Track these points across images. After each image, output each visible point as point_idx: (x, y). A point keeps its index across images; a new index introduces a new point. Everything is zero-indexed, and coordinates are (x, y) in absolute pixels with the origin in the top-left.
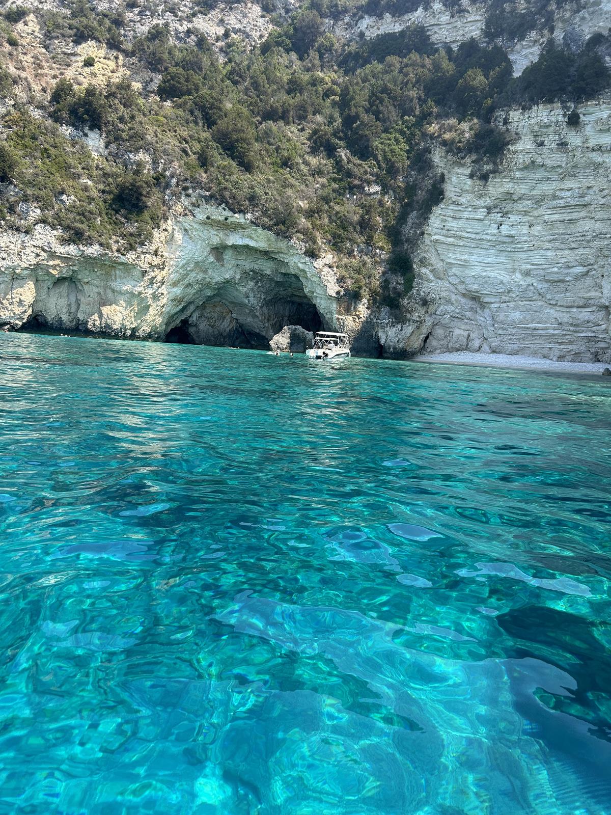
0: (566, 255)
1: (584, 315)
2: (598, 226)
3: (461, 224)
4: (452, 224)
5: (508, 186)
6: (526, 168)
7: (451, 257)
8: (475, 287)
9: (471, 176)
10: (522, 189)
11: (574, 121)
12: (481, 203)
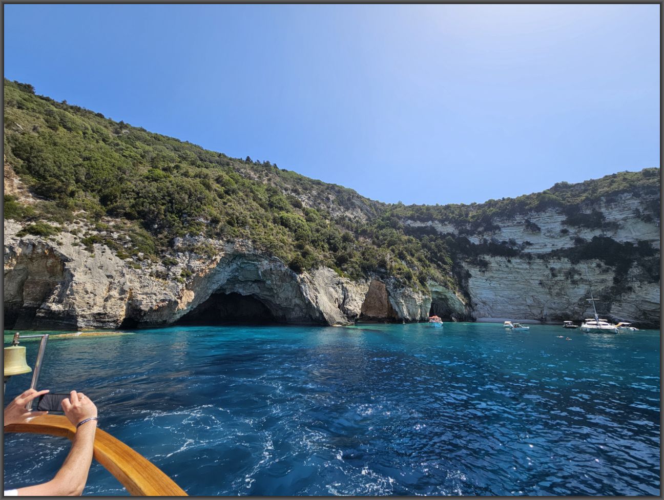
0: (513, 293)
1: (522, 307)
2: (523, 286)
3: (478, 283)
4: (475, 283)
5: (491, 274)
6: (496, 270)
7: (478, 292)
8: (485, 300)
9: (480, 271)
10: (496, 275)
11: (509, 261)
12: (484, 278)
